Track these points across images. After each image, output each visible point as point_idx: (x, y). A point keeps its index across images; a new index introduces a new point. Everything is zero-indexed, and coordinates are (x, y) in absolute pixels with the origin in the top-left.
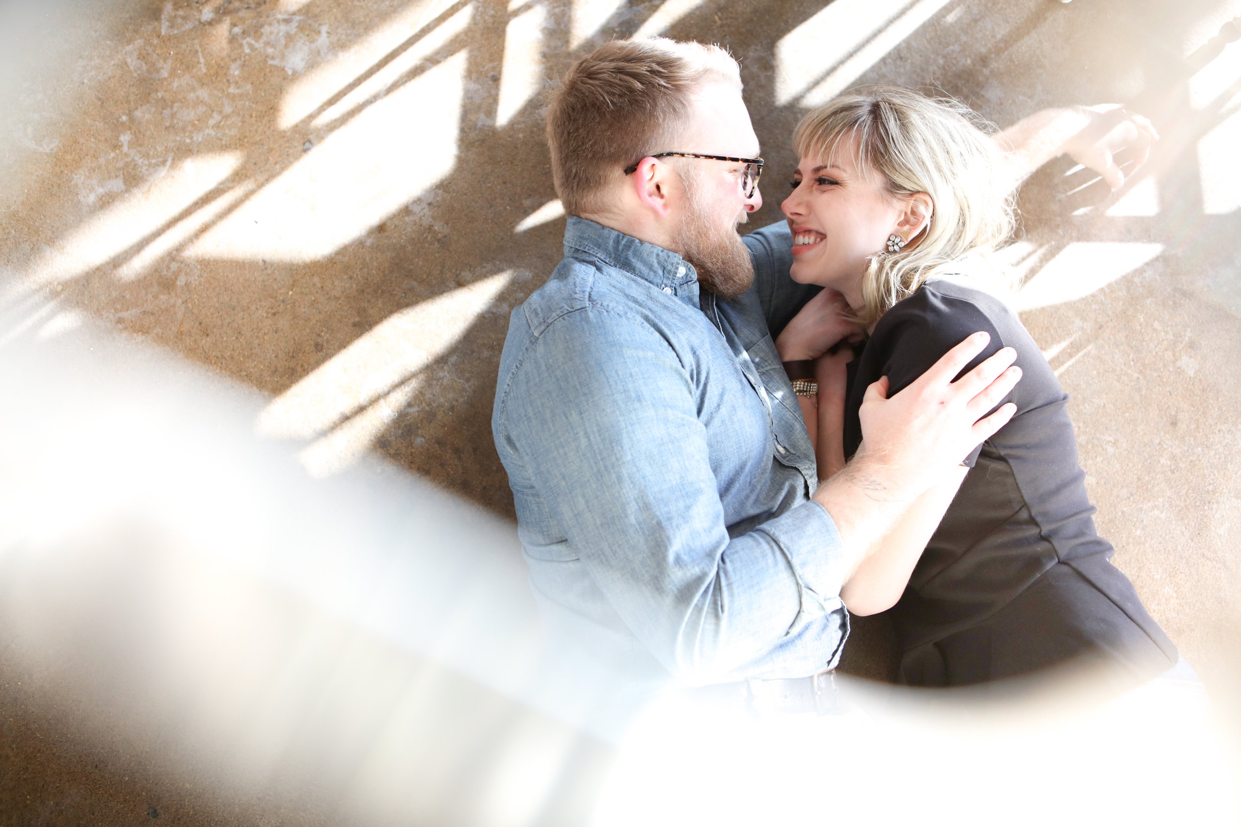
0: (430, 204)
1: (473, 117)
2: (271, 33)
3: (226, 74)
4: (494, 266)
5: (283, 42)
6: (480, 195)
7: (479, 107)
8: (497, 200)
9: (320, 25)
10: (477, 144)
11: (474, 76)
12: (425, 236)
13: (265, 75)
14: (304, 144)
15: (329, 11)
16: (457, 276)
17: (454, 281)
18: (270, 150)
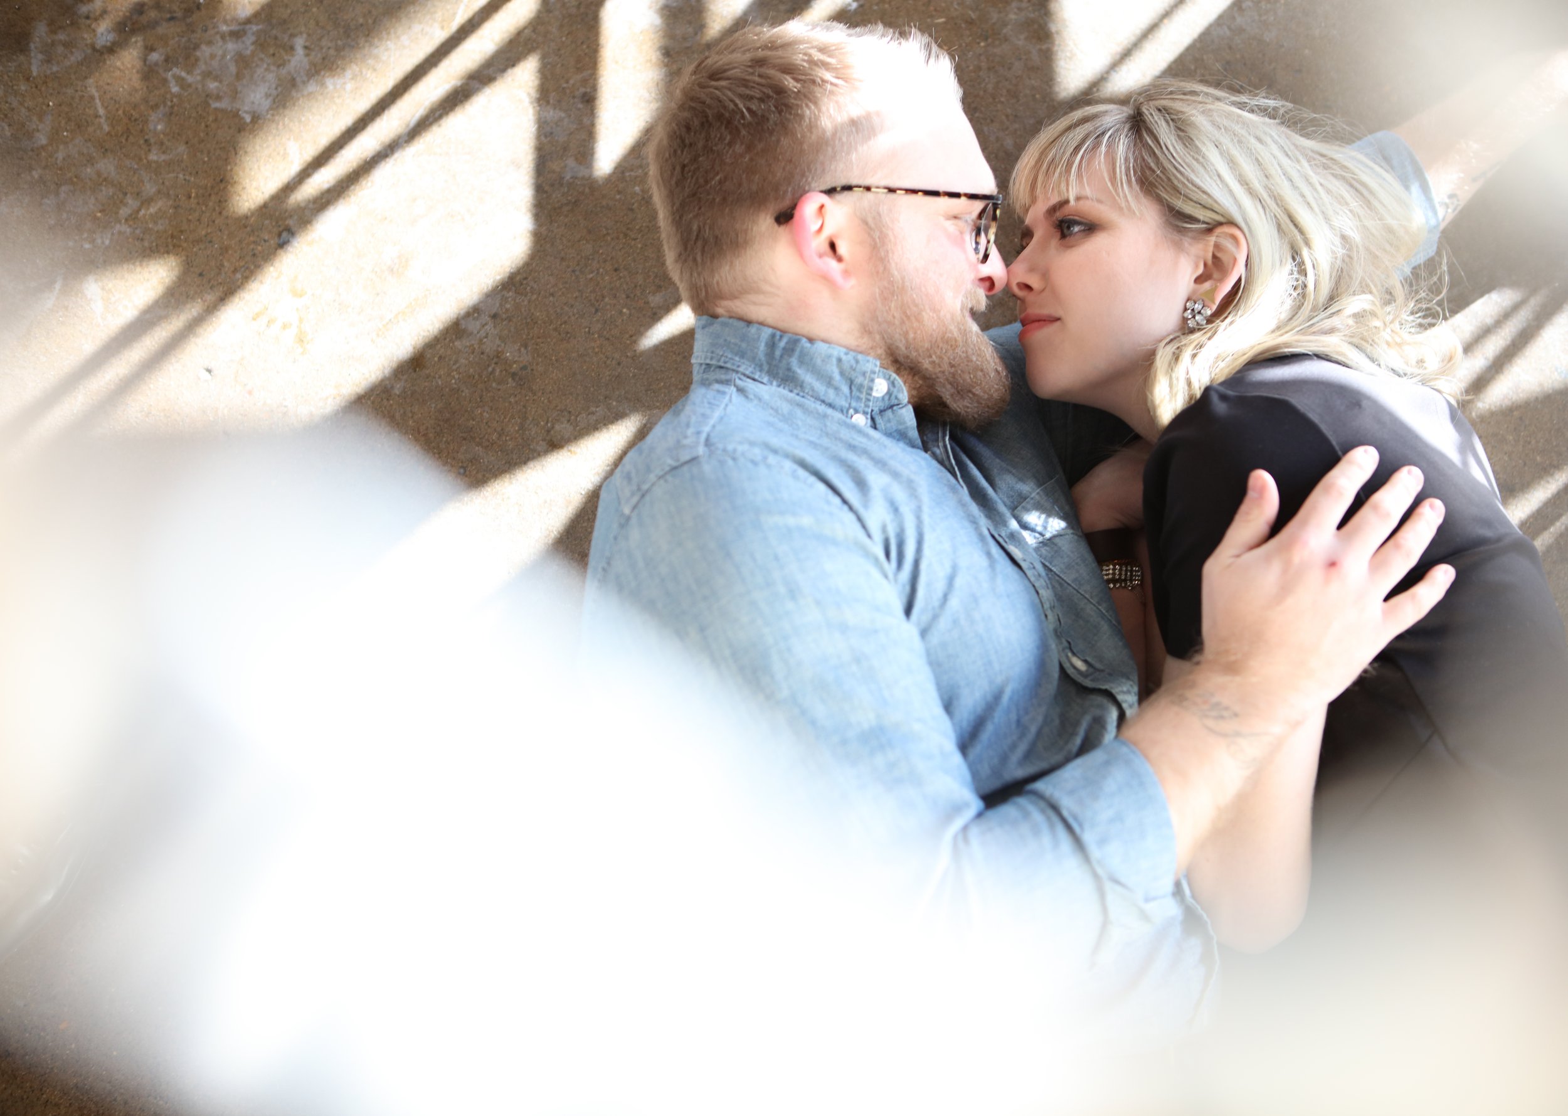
0: (494, 316)
1: (555, 166)
2: (213, 57)
3: (142, 131)
4: (609, 409)
5: (233, 69)
6: (577, 294)
7: (565, 149)
8: (607, 300)
9: (292, 36)
10: (565, 209)
11: (553, 96)
12: (490, 369)
13: (207, 126)
14: (280, 235)
15: (306, 11)
16: (548, 431)
17: (544, 440)
18: (224, 250)
